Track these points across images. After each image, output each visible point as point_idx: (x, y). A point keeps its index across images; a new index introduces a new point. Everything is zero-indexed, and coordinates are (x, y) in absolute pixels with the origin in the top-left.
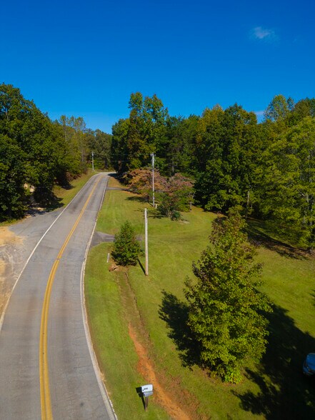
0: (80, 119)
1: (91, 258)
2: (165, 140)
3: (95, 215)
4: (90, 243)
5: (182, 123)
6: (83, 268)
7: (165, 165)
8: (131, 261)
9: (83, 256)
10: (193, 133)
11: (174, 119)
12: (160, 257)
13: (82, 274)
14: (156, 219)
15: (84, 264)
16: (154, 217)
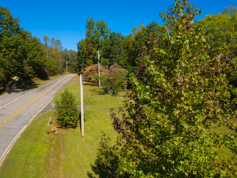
0: (58, 41)
1: (34, 122)
2: (109, 47)
3: (55, 93)
4: (40, 111)
5: (119, 36)
6: (22, 130)
7: (109, 63)
8: (71, 125)
9: (28, 121)
10: (126, 43)
11: (114, 33)
12: (98, 121)
13: (18, 136)
14: (101, 95)
15: (25, 127)
16: (100, 94)
